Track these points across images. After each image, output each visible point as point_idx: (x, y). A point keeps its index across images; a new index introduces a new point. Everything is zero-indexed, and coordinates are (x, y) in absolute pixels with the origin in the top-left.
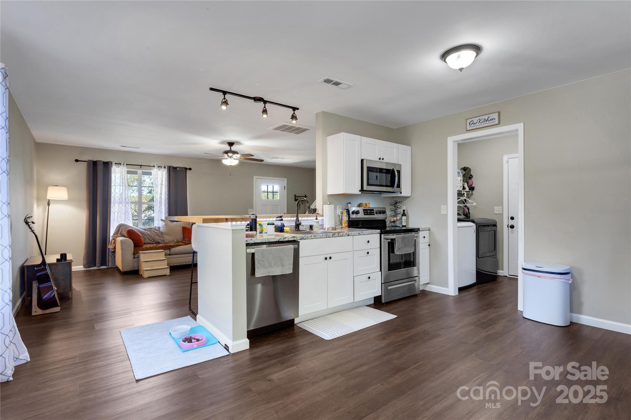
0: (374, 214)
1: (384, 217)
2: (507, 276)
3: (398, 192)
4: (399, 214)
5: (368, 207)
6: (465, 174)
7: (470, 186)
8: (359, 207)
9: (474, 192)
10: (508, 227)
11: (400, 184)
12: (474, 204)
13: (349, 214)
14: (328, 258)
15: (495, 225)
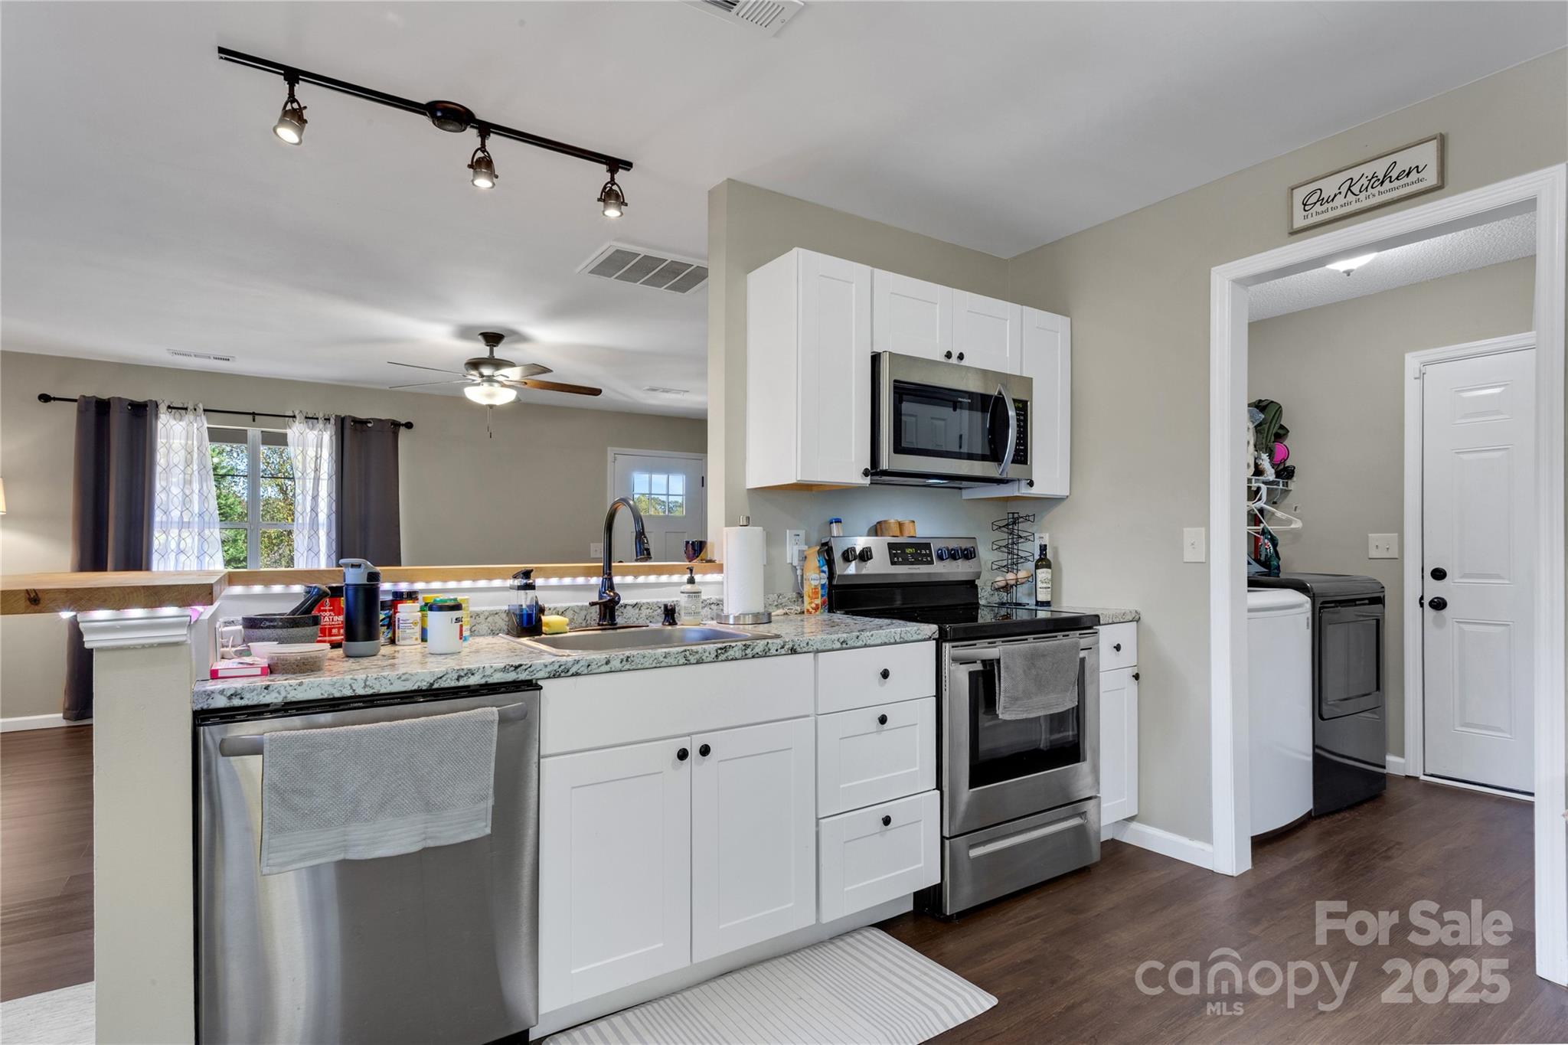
0: (931, 562)
1: (972, 570)
2: (1417, 778)
3: (1019, 480)
4: (1026, 559)
5: (906, 534)
6: (1260, 424)
7: (1279, 465)
8: (876, 535)
9: (1293, 485)
10: (1422, 605)
11: (1025, 451)
12: (1293, 526)
13: (830, 563)
14: (694, 752)
15: (1379, 601)
